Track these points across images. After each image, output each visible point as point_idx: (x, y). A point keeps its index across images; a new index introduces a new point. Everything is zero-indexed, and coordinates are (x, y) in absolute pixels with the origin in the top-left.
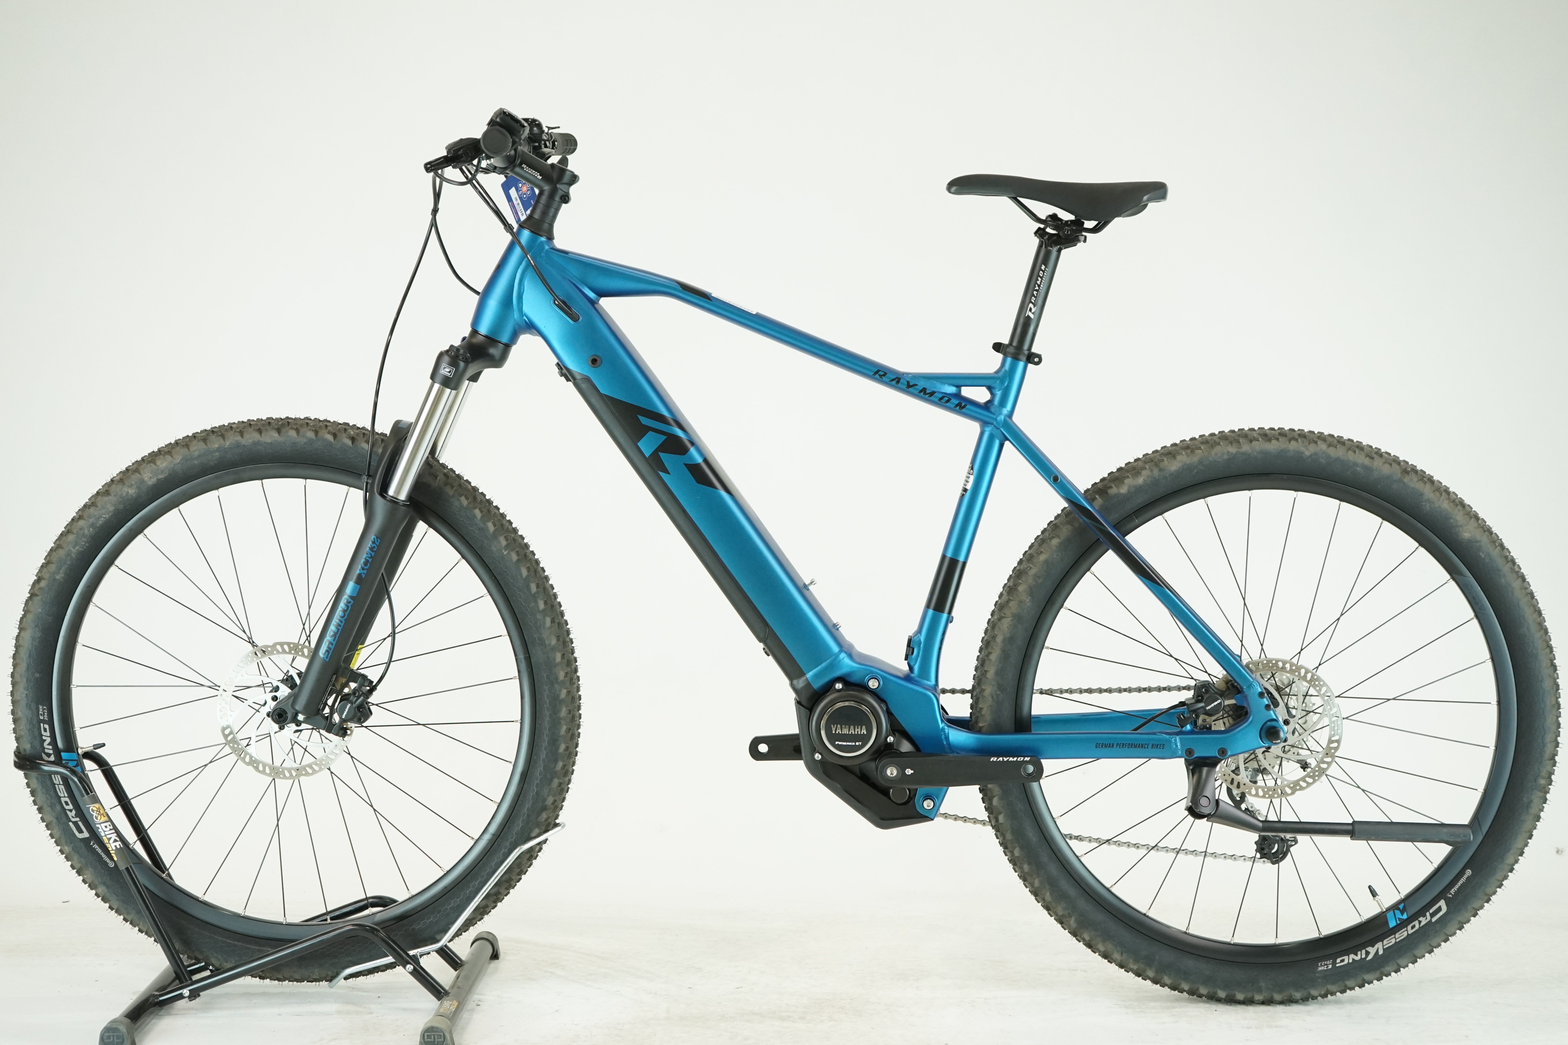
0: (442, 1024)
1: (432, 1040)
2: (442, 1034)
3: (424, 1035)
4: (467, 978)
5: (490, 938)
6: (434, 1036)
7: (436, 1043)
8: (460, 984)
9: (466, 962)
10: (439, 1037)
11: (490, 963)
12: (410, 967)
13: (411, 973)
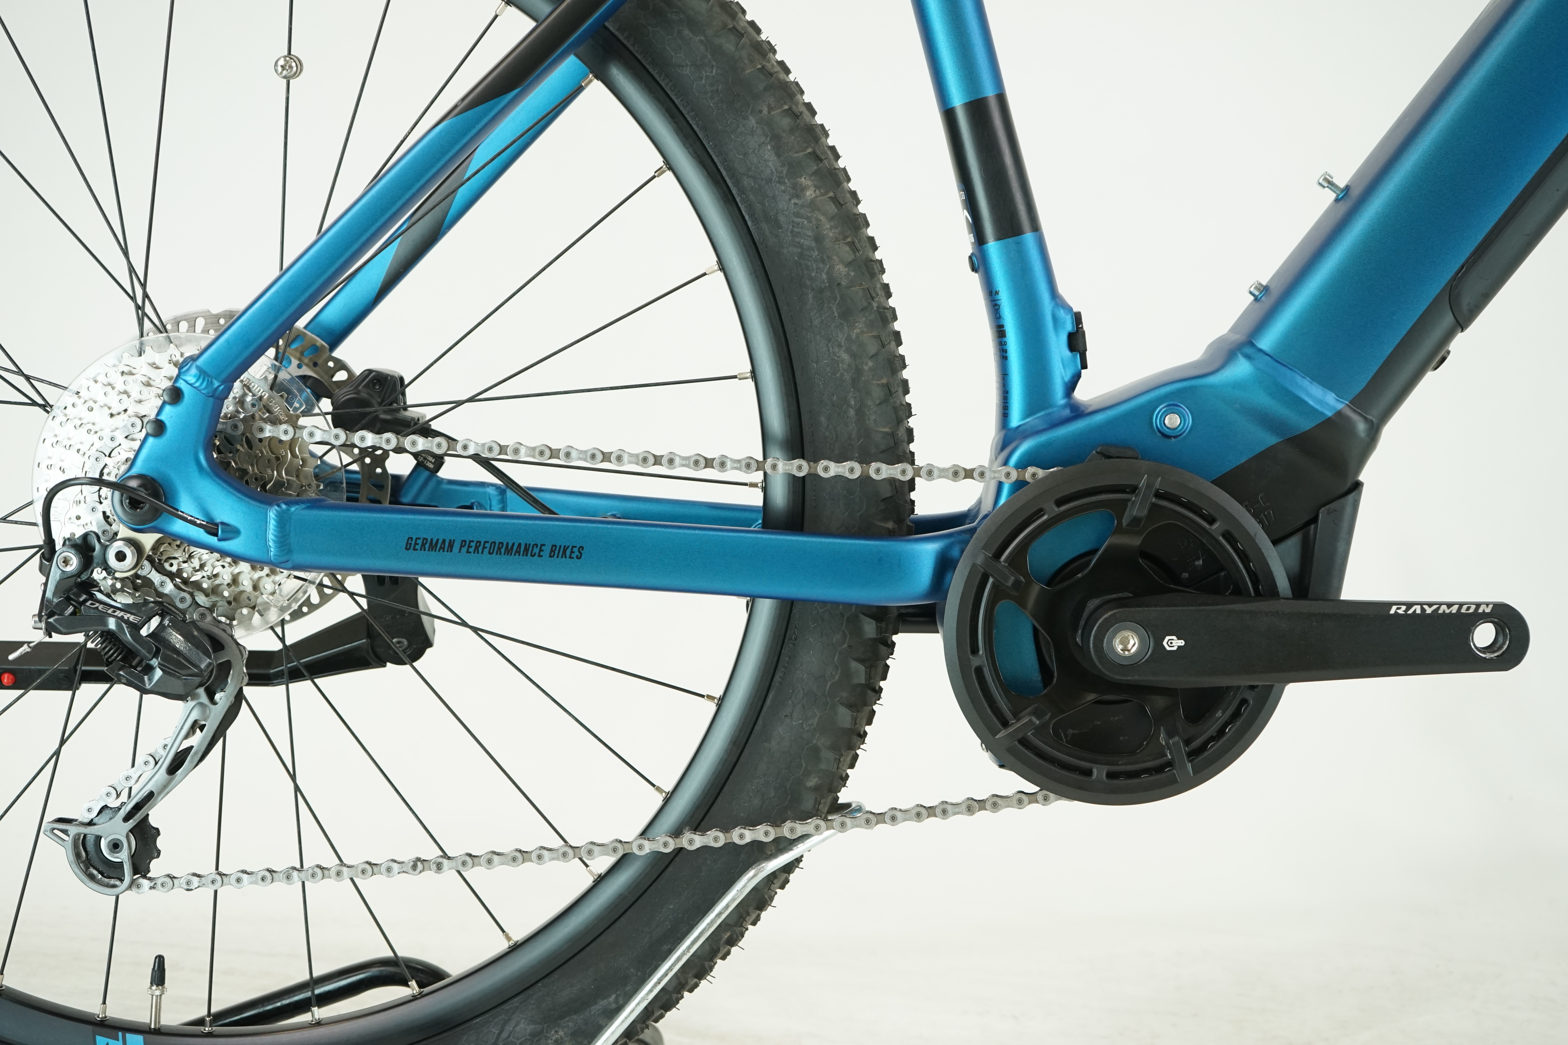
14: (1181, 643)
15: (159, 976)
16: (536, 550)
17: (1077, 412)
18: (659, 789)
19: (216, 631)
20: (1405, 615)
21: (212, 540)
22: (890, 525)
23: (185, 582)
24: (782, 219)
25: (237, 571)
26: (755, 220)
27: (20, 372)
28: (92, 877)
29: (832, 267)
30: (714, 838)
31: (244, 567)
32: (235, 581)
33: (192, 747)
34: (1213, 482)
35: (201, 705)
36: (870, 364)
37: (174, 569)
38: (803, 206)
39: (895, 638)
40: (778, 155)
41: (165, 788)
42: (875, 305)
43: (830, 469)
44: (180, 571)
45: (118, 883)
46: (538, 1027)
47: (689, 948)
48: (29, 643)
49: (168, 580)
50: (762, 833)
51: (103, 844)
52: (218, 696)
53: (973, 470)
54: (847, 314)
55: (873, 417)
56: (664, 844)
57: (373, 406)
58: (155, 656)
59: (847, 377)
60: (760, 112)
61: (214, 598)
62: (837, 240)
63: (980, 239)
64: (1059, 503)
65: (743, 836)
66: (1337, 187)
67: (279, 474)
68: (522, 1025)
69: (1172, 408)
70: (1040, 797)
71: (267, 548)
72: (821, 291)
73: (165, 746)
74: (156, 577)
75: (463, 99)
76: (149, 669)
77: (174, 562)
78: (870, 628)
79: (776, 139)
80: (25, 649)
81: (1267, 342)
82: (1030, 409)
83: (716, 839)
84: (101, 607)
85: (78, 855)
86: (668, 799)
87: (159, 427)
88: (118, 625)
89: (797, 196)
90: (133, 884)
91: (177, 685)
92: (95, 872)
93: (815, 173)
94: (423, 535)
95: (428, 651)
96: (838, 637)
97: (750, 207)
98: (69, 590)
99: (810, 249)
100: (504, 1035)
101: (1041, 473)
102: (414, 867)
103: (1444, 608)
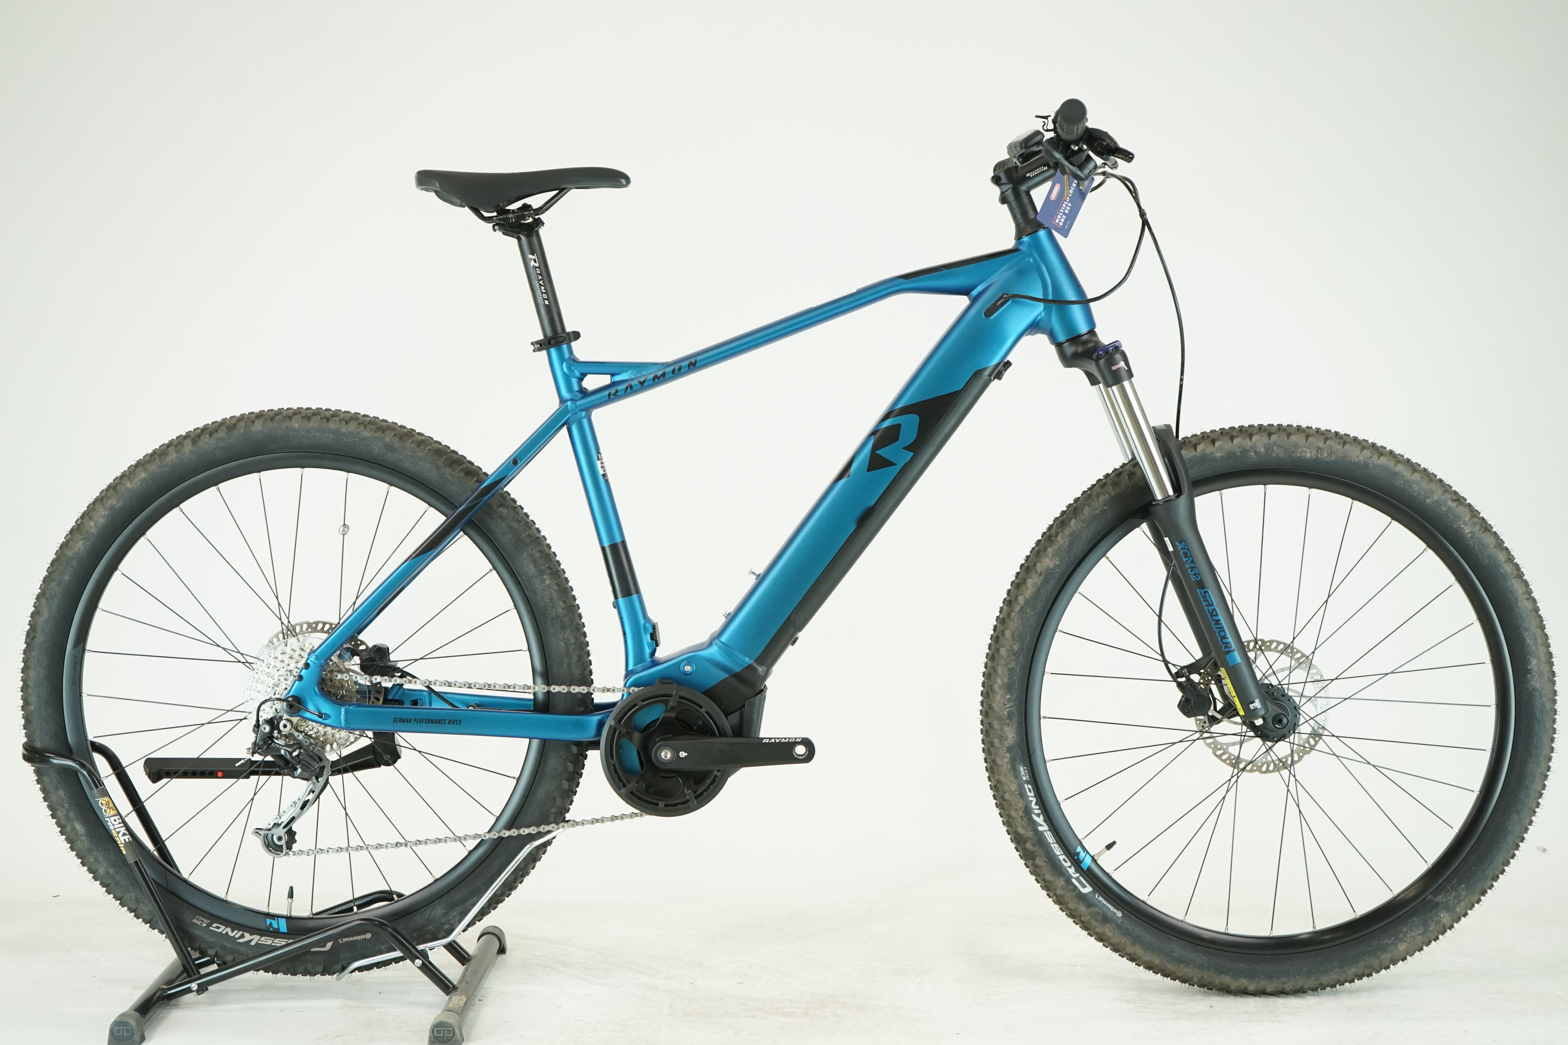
0: (451, 1019)
1: (442, 1035)
2: (451, 1029)
3: (433, 1030)
4: (475, 972)
5: (497, 933)
6: (444, 1031)
7: (446, 1038)
8: (469, 979)
9: (475, 957)
10: (449, 1032)
11: (496, 958)
12: (418, 962)
13: (420, 968)
14: (686, 754)
15: (291, 895)
16: (443, 722)
17: (655, 663)
18: (494, 815)
19: (319, 754)
20: (769, 743)
21: (320, 720)
22: (582, 709)
23: (306, 734)
24: (537, 591)
25: (326, 730)
26: (527, 591)
27: (239, 652)
28: (270, 851)
29: (557, 610)
30: (514, 832)
31: (329, 728)
32: (325, 734)
33: (309, 800)
34: (703, 693)
35: (313, 782)
36: (573, 647)
37: (302, 729)
38: (545, 587)
39: (587, 753)
40: (535, 567)
41: (299, 815)
42: (574, 623)
43: (555, 689)
44: (304, 730)
45: (280, 853)
46: (446, 911)
47: (504, 876)
48: (244, 759)
49: (300, 734)
50: (533, 830)
51: (275, 838)
52: (319, 779)
53: (610, 689)
54: (563, 628)
55: (574, 667)
56: (494, 835)
57: (377, 661)
58: (299, 764)
59: (564, 652)
60: (528, 551)
61: (317, 741)
62: (559, 599)
63: (616, 597)
64: (643, 701)
65: (525, 831)
66: (756, 574)
67: (343, 692)
68: (439, 910)
69: (689, 664)
70: (639, 815)
71: (341, 723)
72: (553, 619)
73: (299, 799)
74: (296, 734)
75: (414, 553)
76: (296, 769)
77: (302, 727)
78: (575, 750)
79: (535, 562)
80: (242, 761)
81: (724, 638)
82: (635, 664)
83: (514, 833)
84: (277, 745)
85: (265, 842)
86: (498, 819)
87: (300, 678)
88: (285, 752)
89: (543, 583)
90: (287, 854)
91: (306, 775)
92: (271, 849)
93: (550, 574)
94: (399, 717)
95: (399, 760)
96: (562, 753)
97: (525, 586)
98: (265, 739)
99: (548, 603)
100: (432, 914)
101: (636, 689)
102: (397, 845)
103: (783, 740)
